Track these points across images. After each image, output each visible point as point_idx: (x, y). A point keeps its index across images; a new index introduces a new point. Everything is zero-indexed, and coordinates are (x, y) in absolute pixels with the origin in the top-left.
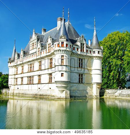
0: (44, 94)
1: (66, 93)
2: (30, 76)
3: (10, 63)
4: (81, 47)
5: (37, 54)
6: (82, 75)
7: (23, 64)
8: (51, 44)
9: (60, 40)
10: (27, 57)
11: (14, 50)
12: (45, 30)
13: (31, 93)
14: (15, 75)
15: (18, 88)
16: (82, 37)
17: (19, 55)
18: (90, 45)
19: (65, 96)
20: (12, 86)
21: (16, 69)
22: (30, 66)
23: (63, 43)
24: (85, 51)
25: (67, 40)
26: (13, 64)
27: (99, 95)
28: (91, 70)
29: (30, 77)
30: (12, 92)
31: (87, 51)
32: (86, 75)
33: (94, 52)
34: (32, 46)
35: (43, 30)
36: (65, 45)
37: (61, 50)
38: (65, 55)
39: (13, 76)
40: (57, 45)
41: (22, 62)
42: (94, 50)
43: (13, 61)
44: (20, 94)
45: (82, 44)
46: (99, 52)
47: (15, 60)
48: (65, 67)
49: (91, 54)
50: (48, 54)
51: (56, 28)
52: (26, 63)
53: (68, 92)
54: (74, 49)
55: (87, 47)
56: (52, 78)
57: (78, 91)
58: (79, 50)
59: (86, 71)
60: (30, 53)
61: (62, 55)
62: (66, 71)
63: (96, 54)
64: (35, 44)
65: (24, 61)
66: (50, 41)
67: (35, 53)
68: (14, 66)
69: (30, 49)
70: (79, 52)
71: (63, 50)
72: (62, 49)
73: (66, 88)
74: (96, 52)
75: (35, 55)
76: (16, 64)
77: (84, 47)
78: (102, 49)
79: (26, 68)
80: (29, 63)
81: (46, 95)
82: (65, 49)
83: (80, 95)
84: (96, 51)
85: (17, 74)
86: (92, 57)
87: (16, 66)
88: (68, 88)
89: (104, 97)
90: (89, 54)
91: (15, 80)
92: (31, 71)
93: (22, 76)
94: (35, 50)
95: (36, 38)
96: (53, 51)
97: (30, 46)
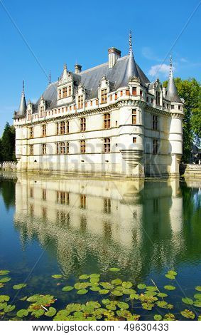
0: (94, 171)
2: (61, 140)
3: (17, 120)
4: (157, 97)
5: (77, 106)
6: (157, 141)
7: (45, 121)
8: (108, 91)
9: (130, 83)
10: (54, 111)
11: (22, 98)
14: (27, 139)
15: (35, 161)
17: (35, 108)
19: (138, 174)
20: (22, 157)
21: (29, 130)
22: (60, 125)
23: (134, 89)
24: (161, 104)
26: (22, 122)
27: (178, 171)
28: (167, 134)
29: (62, 143)
30: (24, 166)
31: (163, 104)
32: (162, 141)
33: (173, 106)
34: (62, 93)
35: (76, 67)
36: (138, 93)
37: (132, 101)
38: (138, 108)
39: (25, 142)
40: (124, 92)
41: (43, 119)
42: (172, 104)
43: (24, 116)
44: (41, 169)
45: (158, 93)
46: (179, 107)
47: (27, 115)
48: (138, 127)
49: (169, 110)
50: (102, 106)
52: (51, 120)
53: (143, 167)
54: (147, 101)
55: (163, 99)
56: (109, 144)
58: (155, 101)
59: (162, 136)
60: (59, 103)
61: (134, 108)
62: (140, 135)
63: (176, 110)
64: (68, 89)
65: (48, 117)
66: (104, 85)
67: (72, 103)
68: (24, 125)
69: (58, 98)
70: (154, 106)
71: (136, 101)
72: (133, 98)
73: (139, 160)
74: (176, 107)
75: (73, 107)
76: (30, 122)
77: (159, 98)
78: (183, 102)
79: (52, 128)
80: (59, 121)
81: (99, 172)
82: (138, 98)
84: (176, 105)
85: (32, 138)
86: (169, 114)
87: (29, 124)
88: (142, 160)
89: (185, 175)
90: (166, 110)
91: (29, 148)
92: (62, 133)
93: (44, 140)
94: (70, 99)
95: (70, 79)
96: (114, 101)
97: (58, 92)
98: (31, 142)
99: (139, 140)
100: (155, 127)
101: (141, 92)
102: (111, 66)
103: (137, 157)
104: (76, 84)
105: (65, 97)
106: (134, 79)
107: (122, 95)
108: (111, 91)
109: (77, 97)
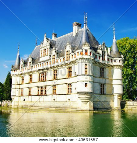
0: (61, 106)
1: (90, 104)
2: (41, 85)
3: (13, 71)
4: (103, 55)
5: (52, 62)
6: (103, 85)
7: (32, 72)
8: (70, 52)
9: (83, 47)
10: (37, 65)
11: (18, 56)
12: (56, 35)
13: (43, 105)
14: (20, 85)
15: (24, 100)
16: (104, 44)
17: (25, 63)
18: (109, 53)
19: (89, 109)
20: (15, 97)
21: (21, 78)
22: (41, 75)
23: (86, 51)
24: (106, 60)
25: (91, 48)
26: (17, 72)
27: (120, 106)
28: (112, 80)
29: (42, 87)
30: (16, 104)
31: (108, 59)
32: (107, 85)
33: (115, 61)
34: (43, 53)
35: (53, 35)
36: (89, 53)
37: (84, 59)
38: (88, 64)
39: (18, 86)
40: (80, 53)
41: (30, 71)
42: (114, 59)
43: (18, 69)
44: (27, 106)
45: (104, 53)
46: (120, 60)
47: (20, 68)
49: (112, 63)
50: (66, 62)
51: (71, 33)
52: (35, 71)
53: (92, 104)
54: (96, 58)
55: (108, 55)
56: (71, 88)
57: (100, 103)
58: (101, 58)
59: (107, 81)
60: (41, 60)
62: (90, 82)
63: (117, 63)
64: (47, 50)
65: (34, 69)
66: (68, 48)
67: (48, 60)
68: (18, 75)
69: (40, 56)
70: (101, 61)
71: (87, 59)
72: (85, 57)
73: (89, 99)
74: (117, 61)
75: (49, 63)
76: (22, 73)
77: (105, 55)
78: (123, 57)
79: (36, 77)
80: (40, 72)
81: (65, 108)
82: (88, 57)
83: (102, 107)
84: (117, 59)
85: (22, 84)
86: (112, 66)
87: (21, 74)
88: (92, 99)
89: (125, 109)
90: (110, 63)
91: (21, 90)
92: (42, 80)
93: (30, 85)
94: (48, 57)
95: (48, 43)
96: (74, 59)
97: (41, 52)
98: (22, 86)
99: (89, 85)
100: (102, 75)
101: (90, 53)
102: (74, 34)
103: (88, 96)
104: (51, 47)
105: (45, 56)
106: (85, 44)
107: (78, 55)
108: (72, 52)
109: (52, 56)
